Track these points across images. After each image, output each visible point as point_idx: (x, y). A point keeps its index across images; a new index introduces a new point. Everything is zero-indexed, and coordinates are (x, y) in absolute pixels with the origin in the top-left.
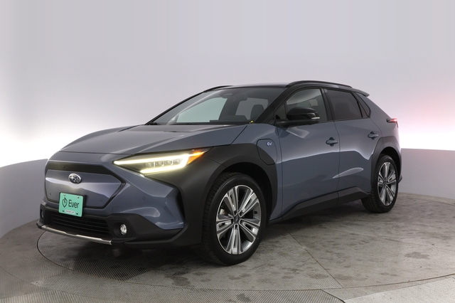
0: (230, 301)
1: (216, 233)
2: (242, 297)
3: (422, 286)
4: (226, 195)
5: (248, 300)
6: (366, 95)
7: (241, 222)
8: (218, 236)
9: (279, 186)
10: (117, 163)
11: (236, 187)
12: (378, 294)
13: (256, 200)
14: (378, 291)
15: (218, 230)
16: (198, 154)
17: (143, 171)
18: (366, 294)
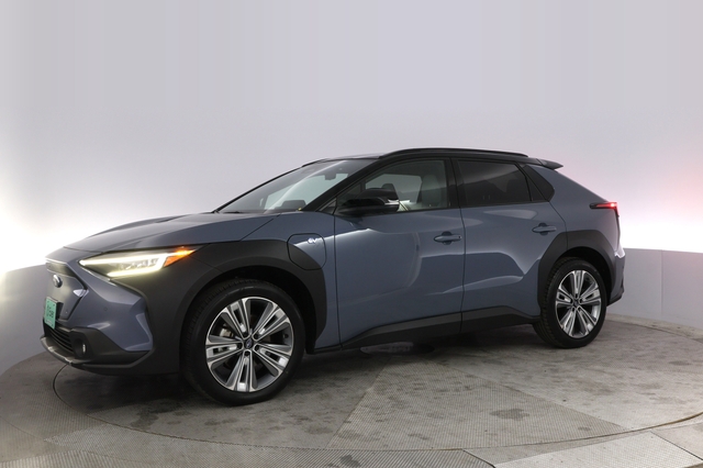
0: (331, 465)
1: (205, 360)
2: (347, 460)
3: (607, 444)
4: (225, 310)
5: (356, 463)
6: (552, 166)
7: (257, 348)
8: (210, 364)
9: (331, 306)
10: (83, 263)
11: (244, 300)
12: (543, 456)
13: (284, 318)
14: (543, 452)
15: (208, 356)
16: (182, 253)
17: (110, 274)
18: (526, 456)
